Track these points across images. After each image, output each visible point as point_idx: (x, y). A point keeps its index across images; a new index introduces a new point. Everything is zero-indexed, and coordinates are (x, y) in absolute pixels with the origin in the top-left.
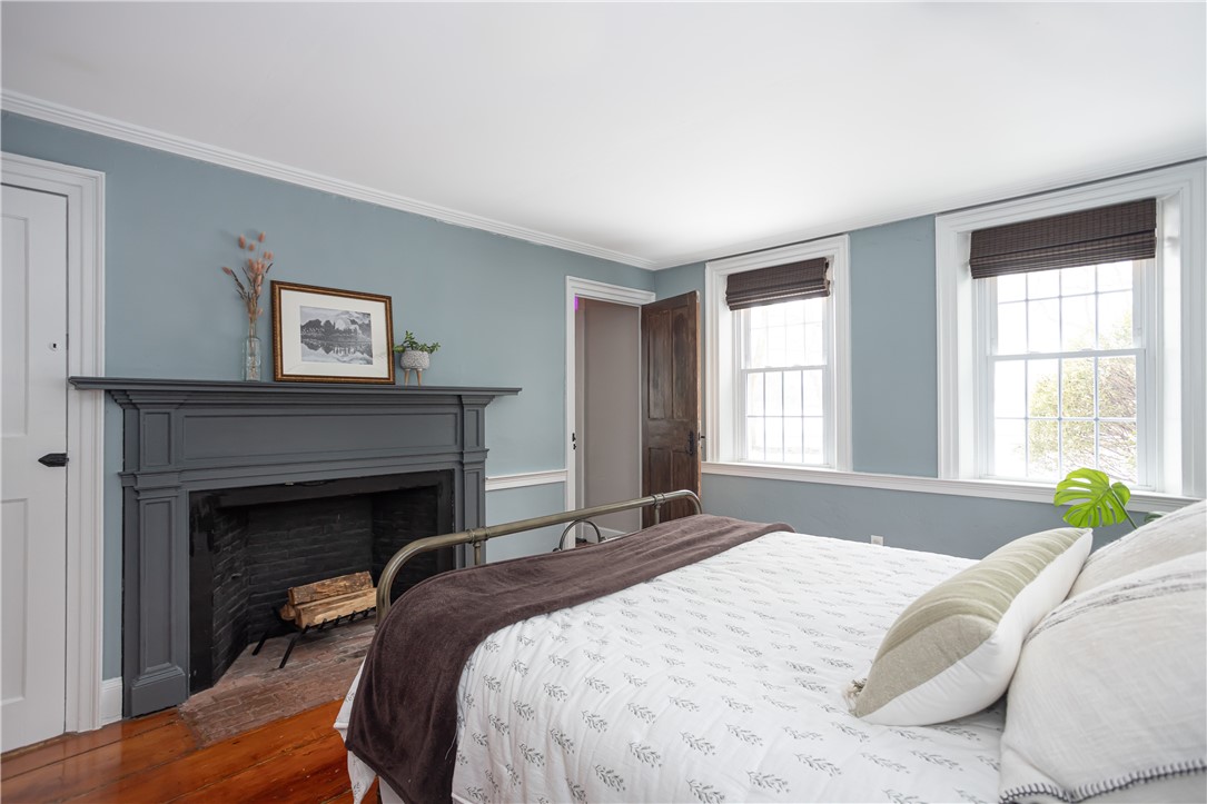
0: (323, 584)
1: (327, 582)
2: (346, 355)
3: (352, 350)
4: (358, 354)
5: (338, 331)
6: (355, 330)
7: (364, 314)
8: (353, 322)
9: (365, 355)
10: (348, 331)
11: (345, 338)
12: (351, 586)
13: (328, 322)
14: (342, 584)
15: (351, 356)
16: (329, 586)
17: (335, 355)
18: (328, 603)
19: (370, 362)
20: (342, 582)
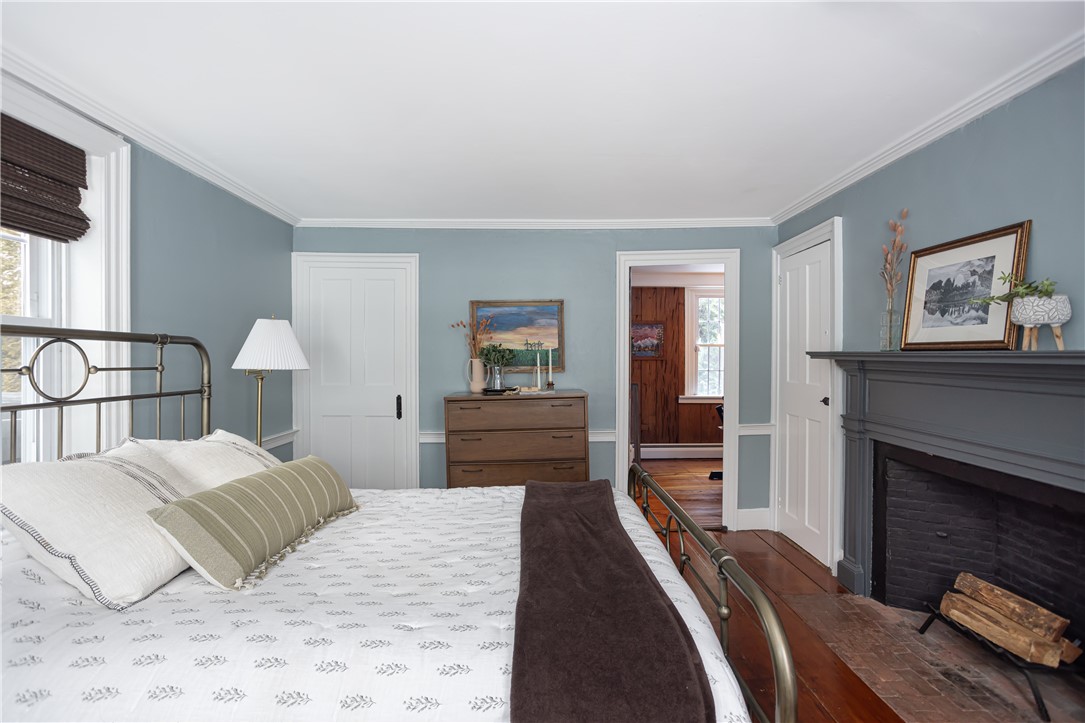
0: (992, 590)
1: (998, 591)
2: (960, 316)
3: (966, 309)
4: (973, 313)
5: (957, 289)
6: (974, 283)
7: (987, 258)
8: (974, 273)
9: (981, 313)
10: (966, 286)
11: (962, 295)
12: (1020, 616)
13: (949, 280)
14: (1012, 605)
15: (965, 316)
16: (996, 596)
17: (949, 318)
18: (970, 607)
19: (984, 321)
20: (1013, 604)
